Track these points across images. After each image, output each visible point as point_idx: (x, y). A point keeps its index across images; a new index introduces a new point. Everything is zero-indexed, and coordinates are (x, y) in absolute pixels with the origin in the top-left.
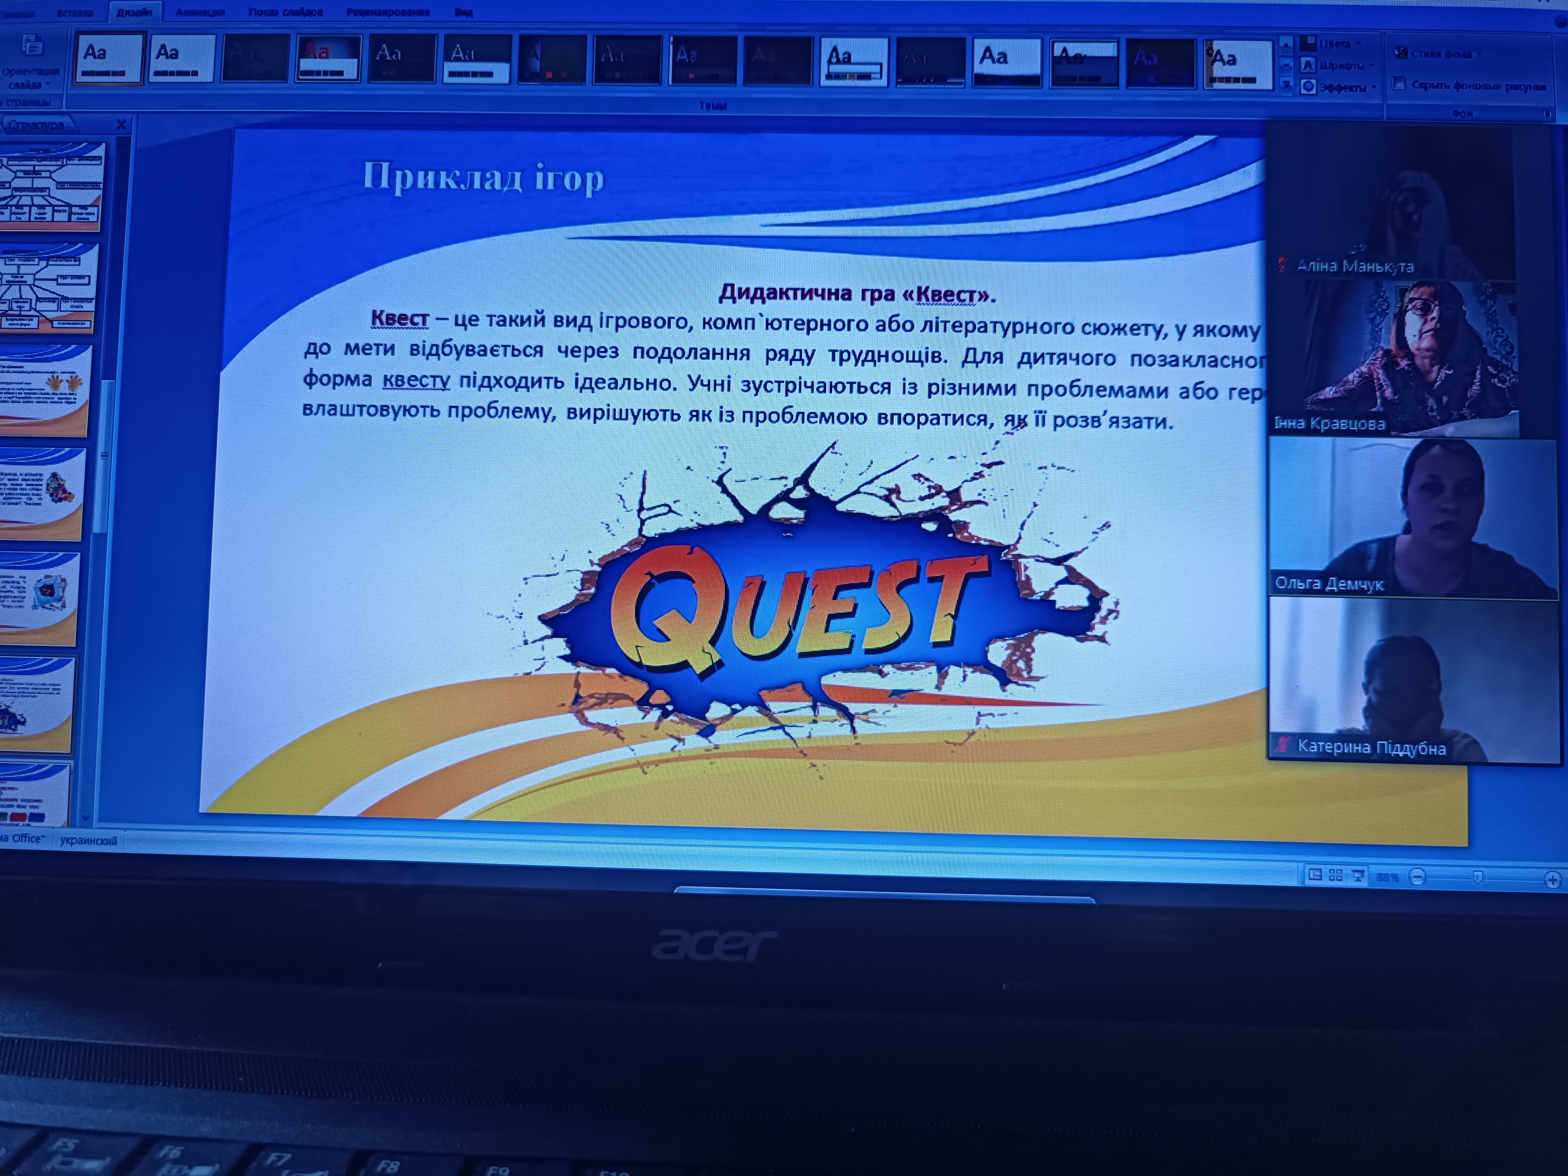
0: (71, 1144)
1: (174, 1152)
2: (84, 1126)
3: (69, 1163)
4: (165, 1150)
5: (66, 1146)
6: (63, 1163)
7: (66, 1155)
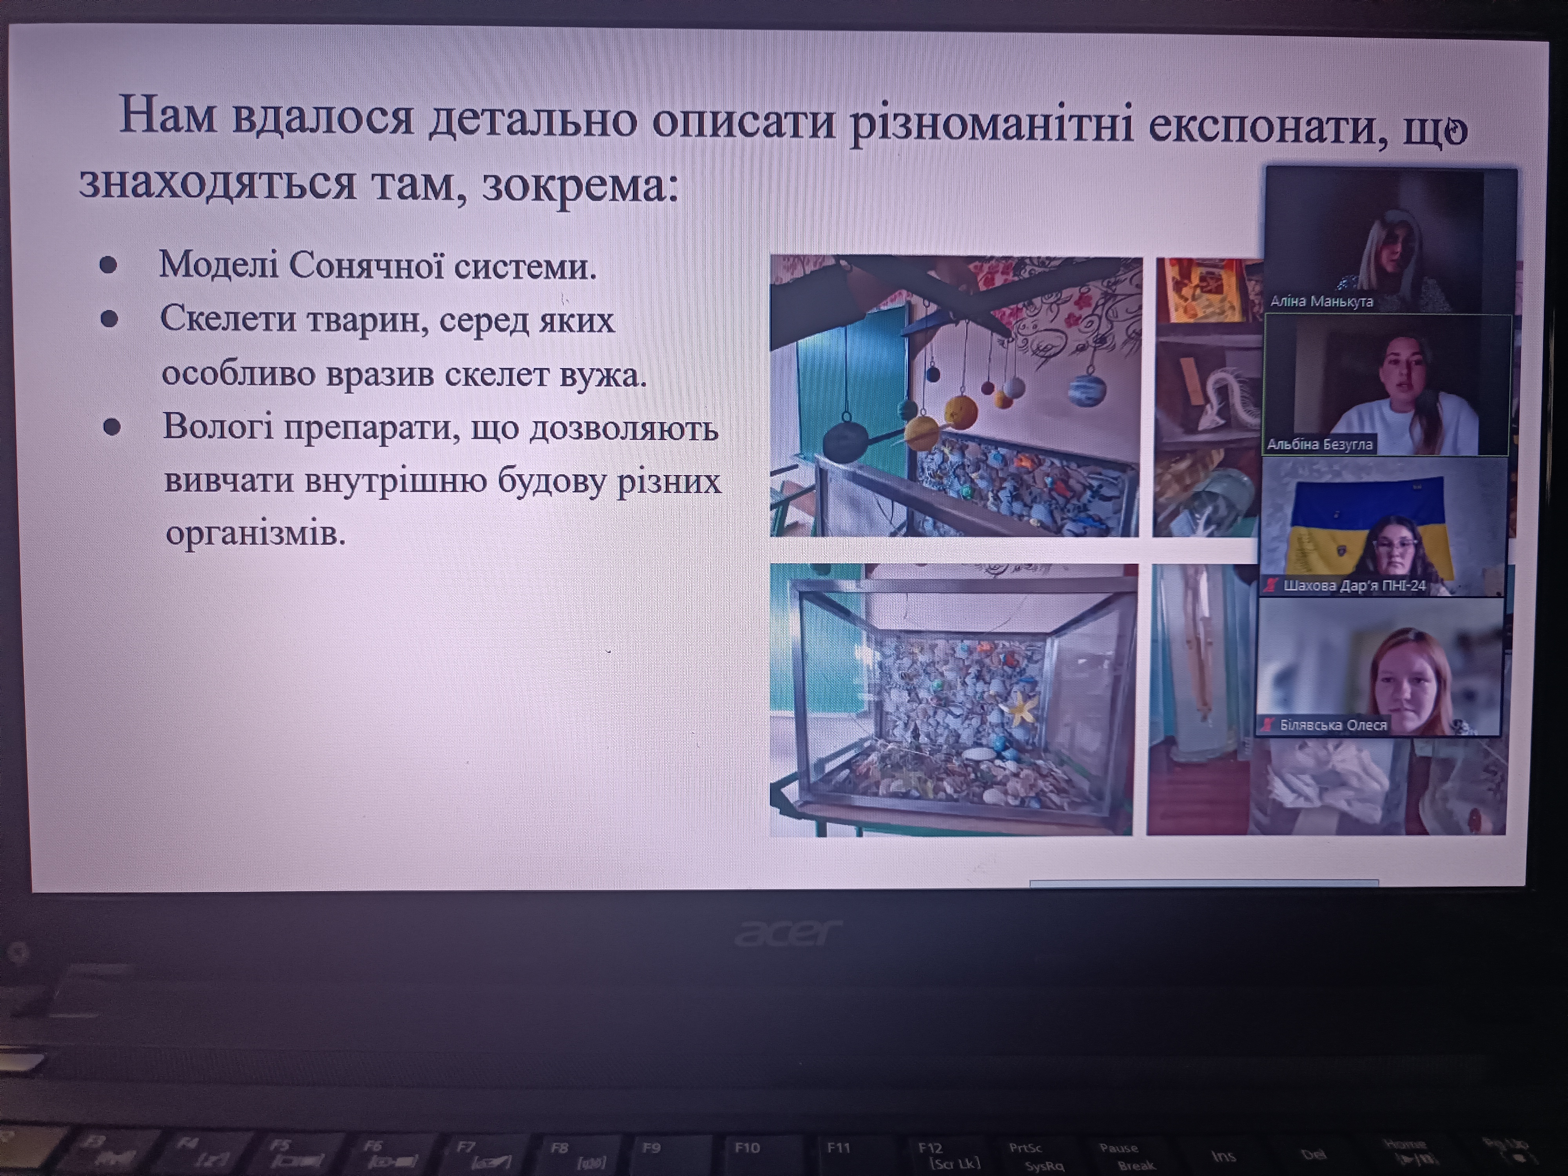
0: (286, 1144)
1: (376, 1145)
2: (289, 1125)
3: (291, 1161)
4: (368, 1145)
5: (281, 1147)
6: (285, 1161)
7: (286, 1153)
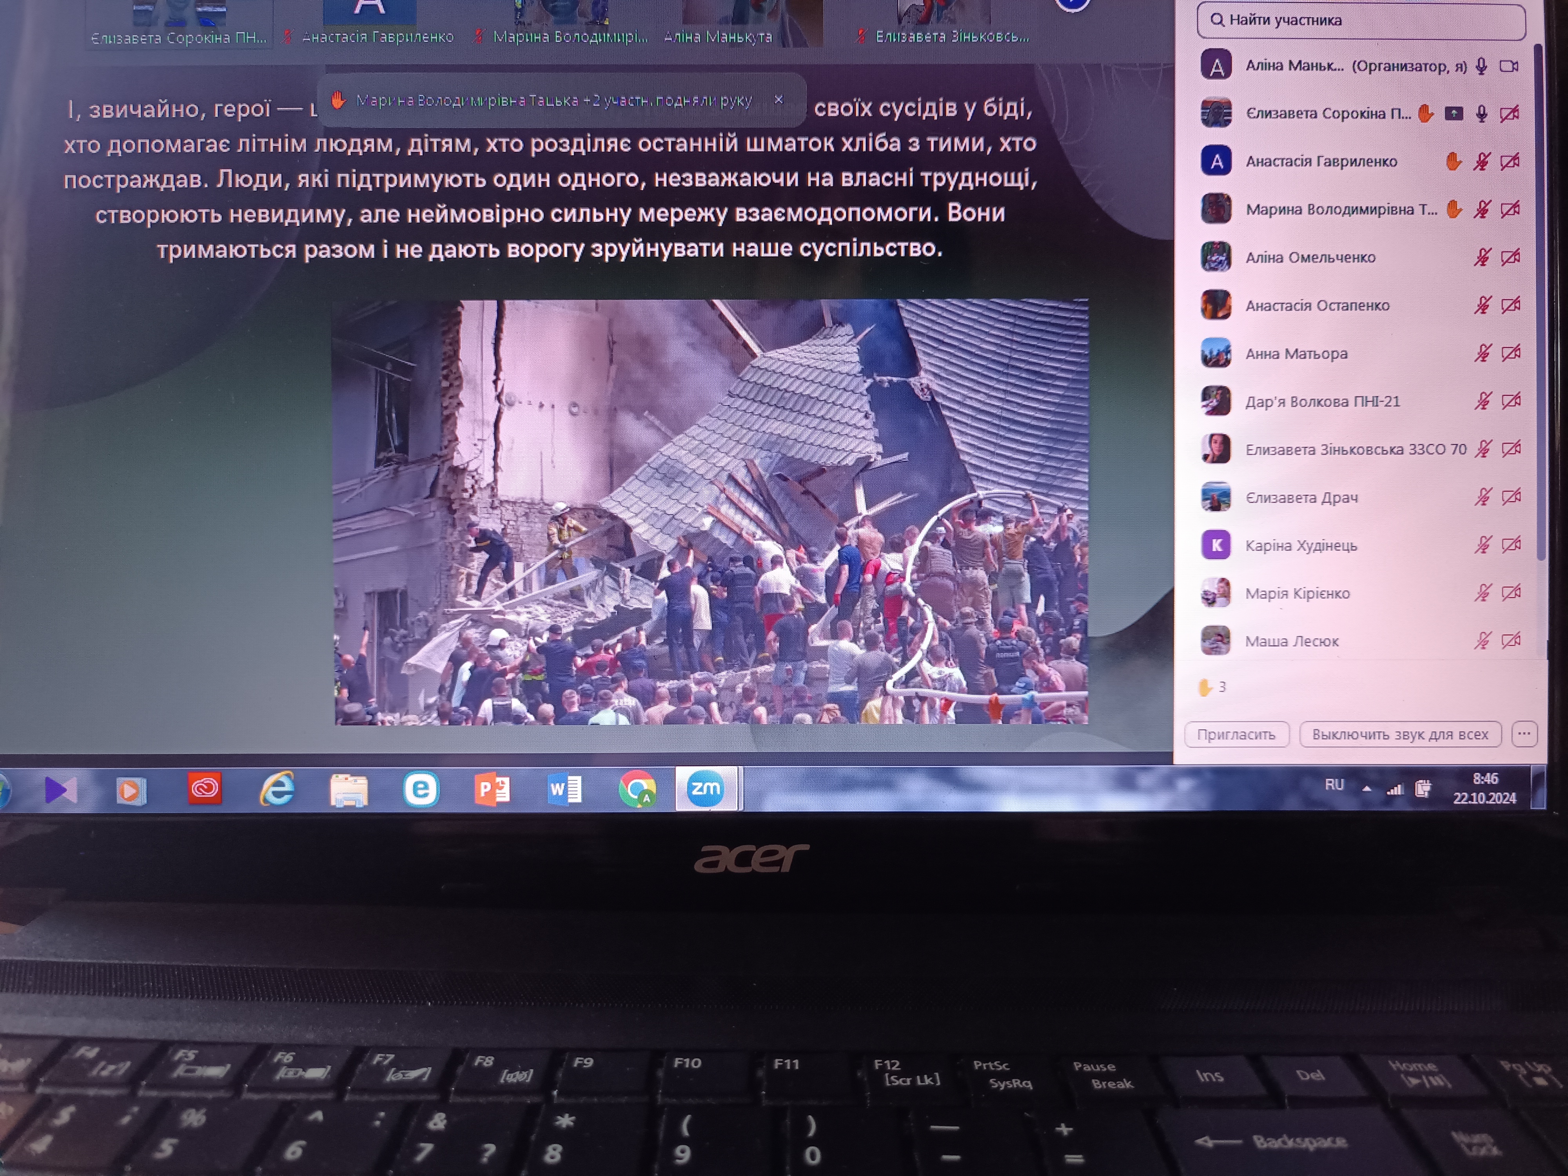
0: (191, 1055)
1: (287, 1057)
2: (199, 1038)
3: (193, 1071)
4: (279, 1056)
5: (187, 1057)
6: (187, 1071)
7: (189, 1063)
